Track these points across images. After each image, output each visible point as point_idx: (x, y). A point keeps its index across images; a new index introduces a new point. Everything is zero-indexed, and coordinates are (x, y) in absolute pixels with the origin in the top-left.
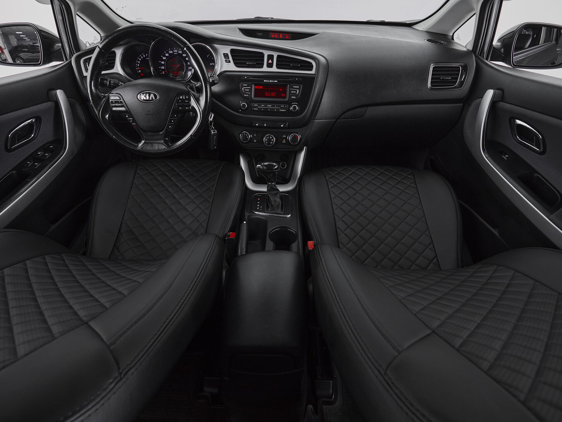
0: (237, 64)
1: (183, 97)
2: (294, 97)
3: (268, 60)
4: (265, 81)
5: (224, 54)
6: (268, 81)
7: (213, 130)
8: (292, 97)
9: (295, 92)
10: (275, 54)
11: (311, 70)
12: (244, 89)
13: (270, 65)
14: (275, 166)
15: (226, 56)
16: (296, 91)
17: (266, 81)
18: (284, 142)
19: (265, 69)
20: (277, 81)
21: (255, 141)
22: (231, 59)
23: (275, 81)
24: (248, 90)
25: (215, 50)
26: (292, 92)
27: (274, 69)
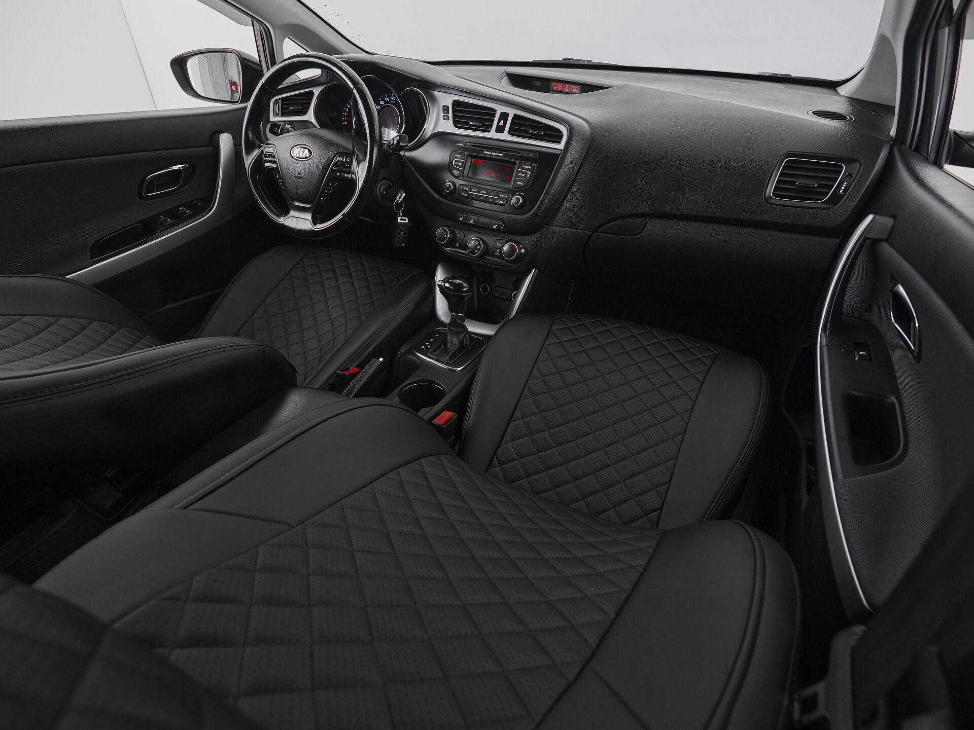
0: (456, 124)
1: (343, 159)
2: (521, 184)
3: (499, 121)
4: (485, 152)
5: (444, 106)
6: (490, 153)
7: (400, 218)
8: (518, 183)
9: (524, 175)
10: (512, 112)
11: (559, 142)
12: (456, 161)
13: (500, 130)
14: (465, 288)
15: (446, 109)
16: (526, 174)
17: (487, 153)
18: (497, 254)
19: (493, 134)
20: (502, 155)
21: (458, 245)
22: (450, 115)
23: (499, 154)
24: (460, 164)
25: (433, 99)
26: (520, 174)
27: (505, 136)
